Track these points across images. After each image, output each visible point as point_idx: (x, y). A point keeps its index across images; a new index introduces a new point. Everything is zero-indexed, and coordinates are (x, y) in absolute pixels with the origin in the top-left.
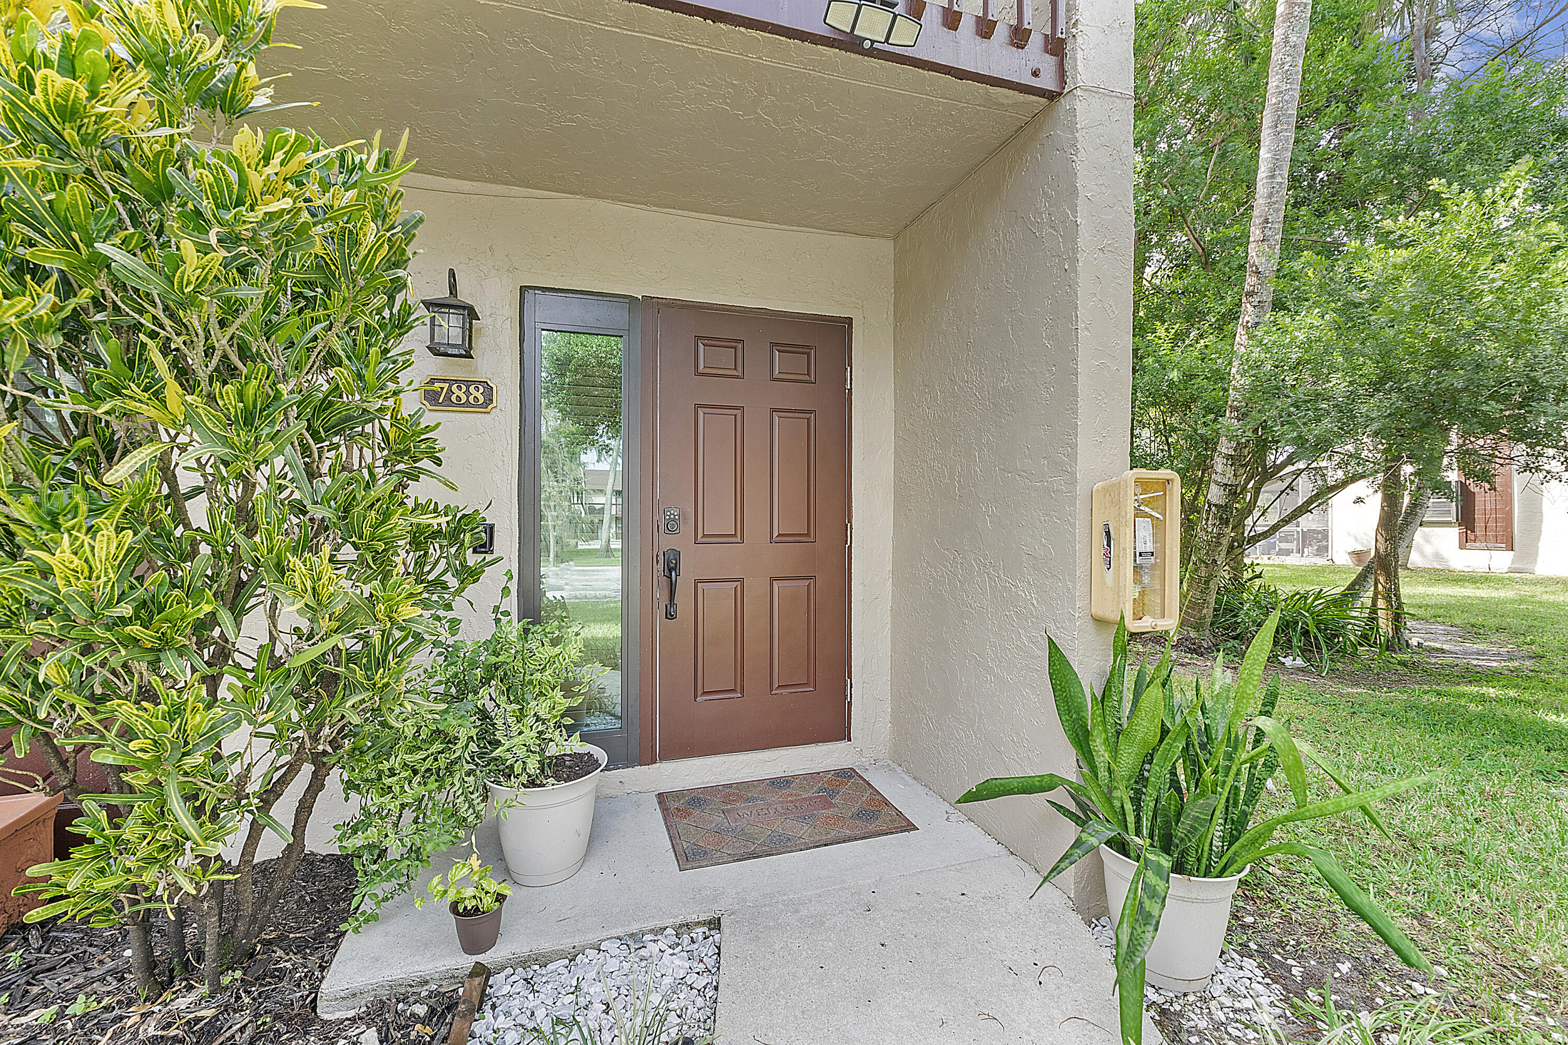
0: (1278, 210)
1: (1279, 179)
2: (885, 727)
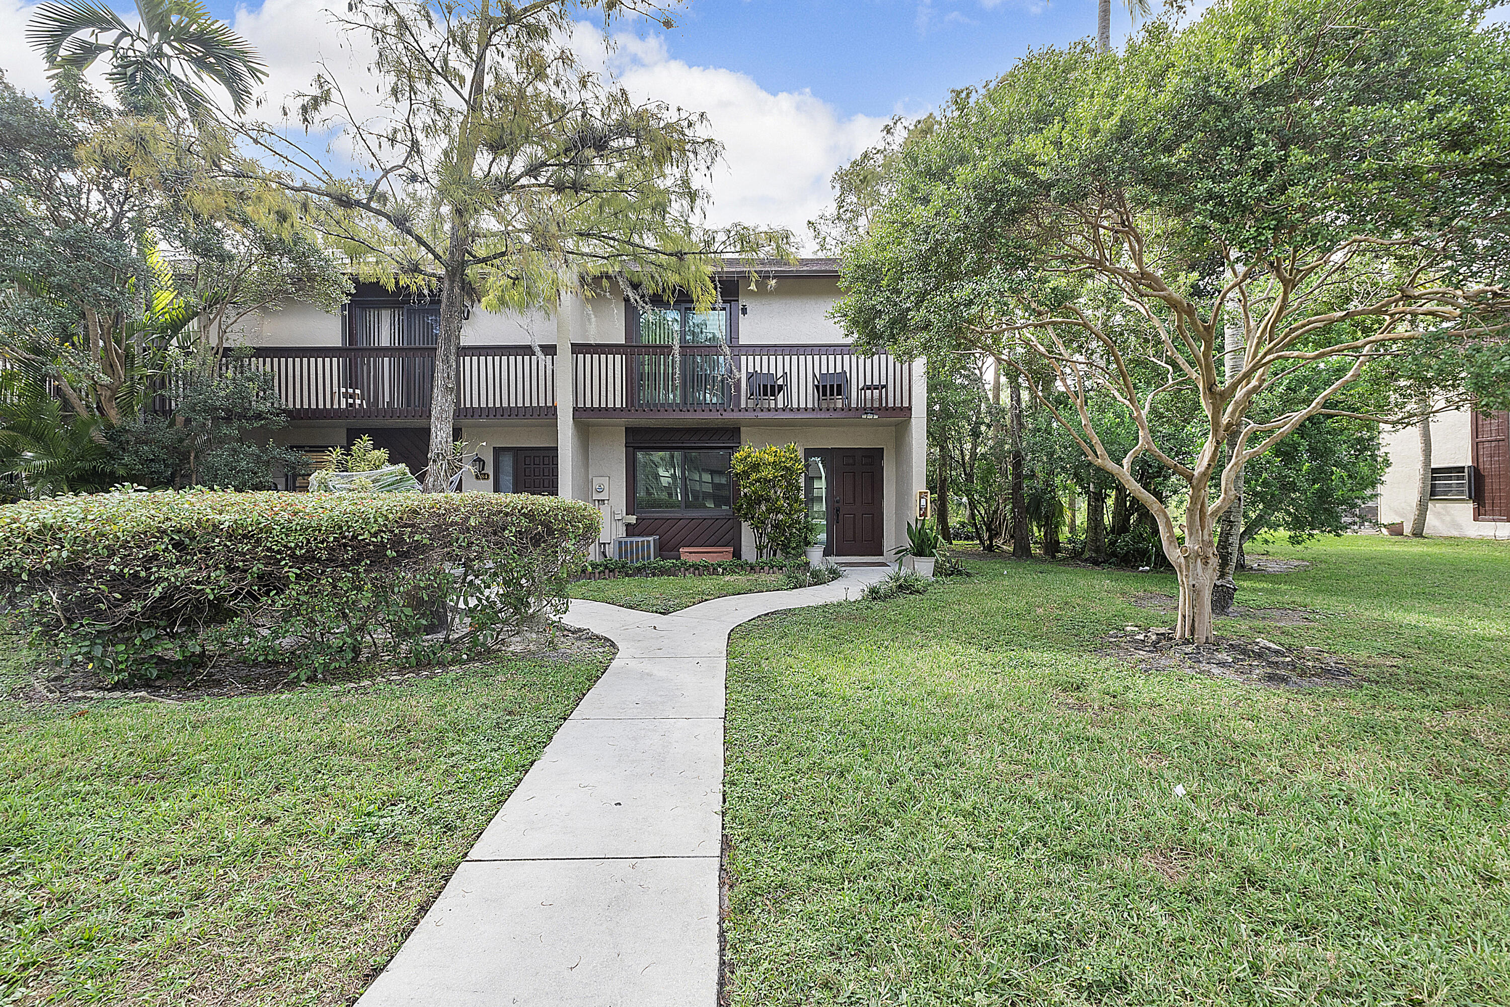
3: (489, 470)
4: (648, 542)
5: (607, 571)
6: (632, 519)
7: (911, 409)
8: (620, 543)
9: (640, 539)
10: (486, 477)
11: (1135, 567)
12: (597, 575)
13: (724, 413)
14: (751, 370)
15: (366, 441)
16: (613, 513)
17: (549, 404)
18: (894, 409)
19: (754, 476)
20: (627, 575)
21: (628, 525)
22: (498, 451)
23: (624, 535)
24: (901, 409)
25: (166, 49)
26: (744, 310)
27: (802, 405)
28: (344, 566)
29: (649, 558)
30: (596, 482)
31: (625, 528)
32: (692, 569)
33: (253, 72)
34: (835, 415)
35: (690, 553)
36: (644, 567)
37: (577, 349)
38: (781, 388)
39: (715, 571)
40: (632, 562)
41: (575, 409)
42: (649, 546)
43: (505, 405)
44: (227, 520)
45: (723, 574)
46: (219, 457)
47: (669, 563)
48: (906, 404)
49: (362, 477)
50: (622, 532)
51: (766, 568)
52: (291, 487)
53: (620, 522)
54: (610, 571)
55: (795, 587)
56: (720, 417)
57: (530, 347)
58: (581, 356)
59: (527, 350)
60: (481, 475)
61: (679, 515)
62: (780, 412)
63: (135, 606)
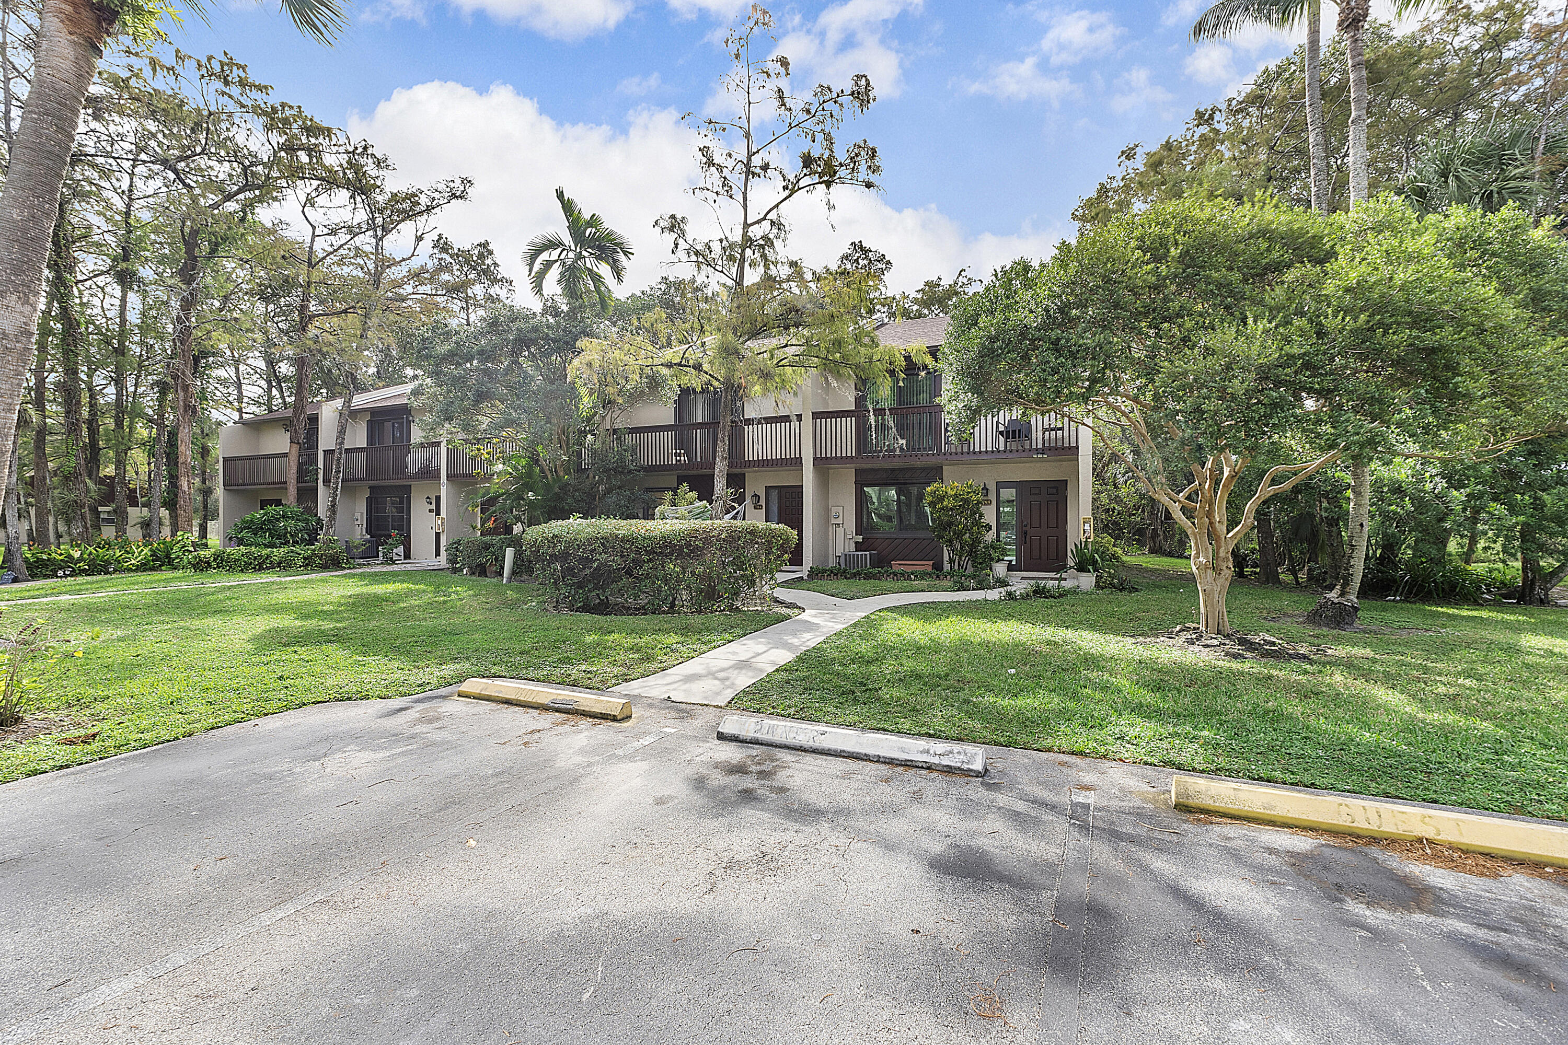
3: (763, 502)
4: (870, 555)
5: (832, 575)
6: (860, 538)
7: (1078, 448)
8: (850, 555)
9: (862, 553)
10: (760, 507)
15: (685, 487)
16: (846, 534)
17: (798, 456)
18: (1063, 448)
20: (846, 578)
21: (856, 543)
22: (768, 489)
23: (853, 550)
24: (1070, 448)
25: (584, 253)
27: (983, 449)
28: (666, 556)
29: (864, 567)
30: (834, 509)
31: (853, 545)
32: (892, 576)
33: (626, 253)
34: (1010, 456)
35: (900, 565)
36: (858, 573)
37: (816, 415)
39: (909, 577)
40: (852, 569)
41: (815, 459)
42: (866, 559)
43: (769, 458)
44: (621, 533)
45: (914, 579)
46: (612, 499)
47: (878, 571)
48: (1075, 445)
49: (682, 510)
50: (852, 547)
52: (646, 517)
53: (851, 540)
55: (958, 590)
57: (788, 416)
58: (818, 420)
59: (786, 419)
60: (757, 507)
61: (895, 536)
63: (587, 571)
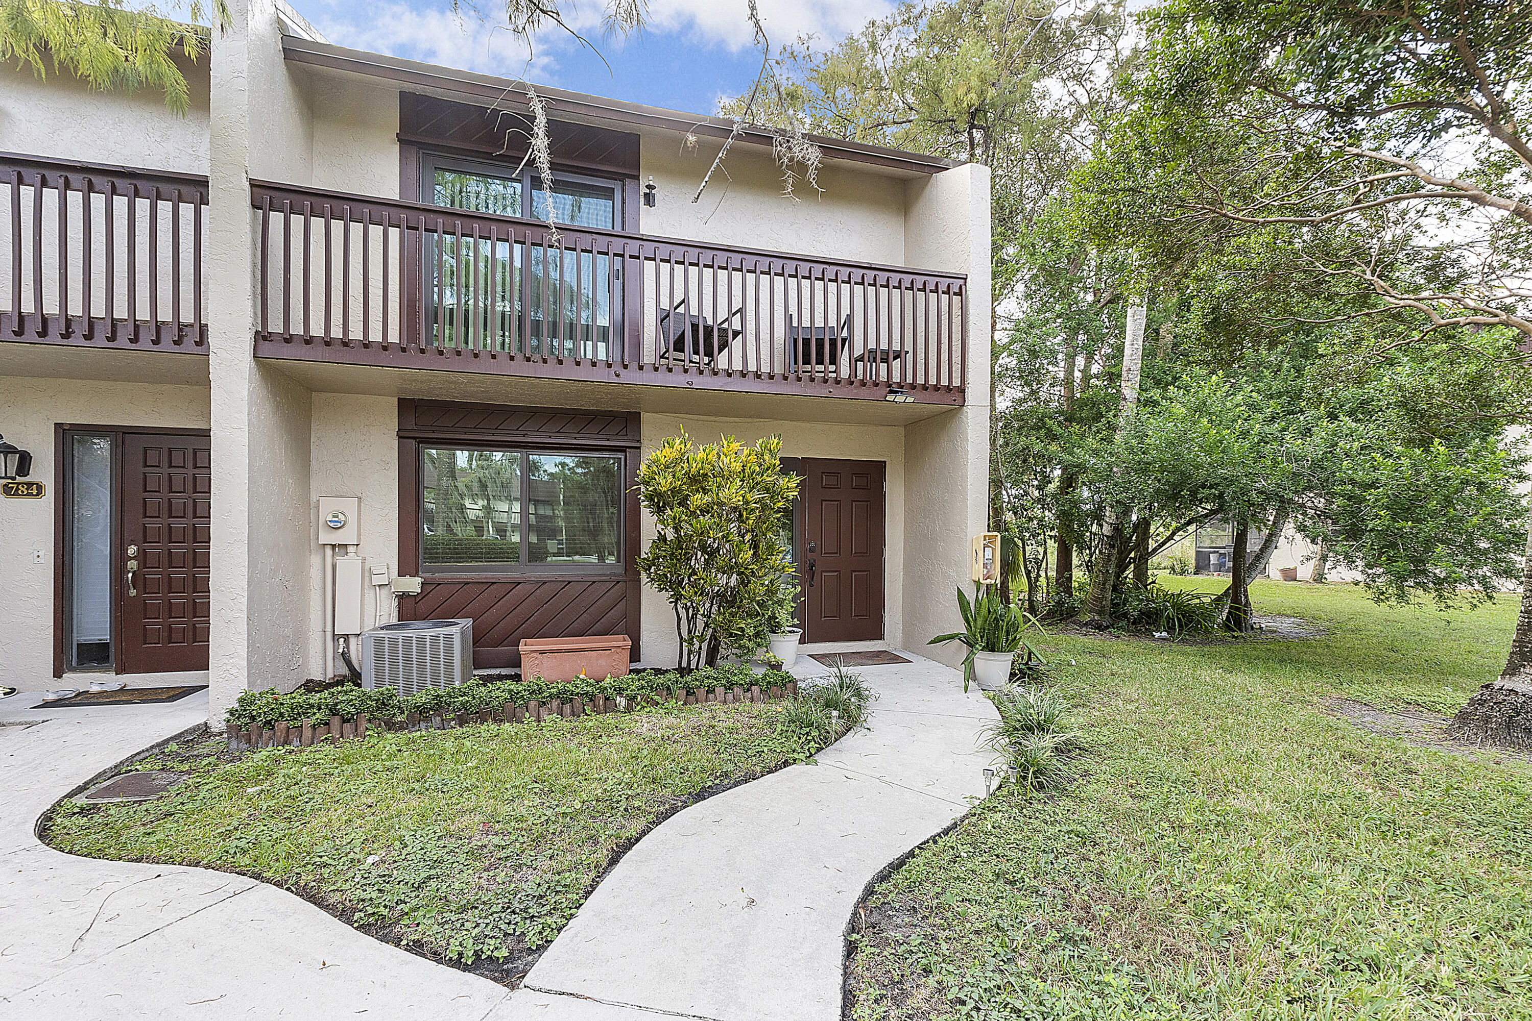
0: (1136, 364)
1: (1136, 346)
2: (899, 635)
3: (44, 475)
4: (449, 638)
5: (336, 721)
6: (413, 585)
7: (963, 391)
8: (379, 642)
9: (429, 633)
10: (32, 490)
11: (1149, 634)
12: (307, 733)
13: (623, 372)
14: (665, 305)
16: (367, 573)
17: (188, 318)
18: (936, 388)
19: (697, 500)
20: (391, 726)
21: (403, 598)
22: (69, 433)
23: (394, 620)
24: (948, 388)
26: (649, 199)
29: (450, 681)
30: (327, 509)
31: (395, 603)
32: (555, 703)
34: (837, 392)
35: (542, 652)
36: (438, 703)
37: (266, 195)
38: (736, 334)
39: (609, 705)
40: (408, 691)
41: (262, 337)
42: (449, 648)
45: (629, 709)
47: (501, 691)
48: (956, 382)
50: (389, 612)
51: (720, 690)
53: (385, 591)
54: (345, 721)
56: (616, 380)
58: (275, 215)
60: (17, 486)
61: (514, 575)
62: (736, 378)
